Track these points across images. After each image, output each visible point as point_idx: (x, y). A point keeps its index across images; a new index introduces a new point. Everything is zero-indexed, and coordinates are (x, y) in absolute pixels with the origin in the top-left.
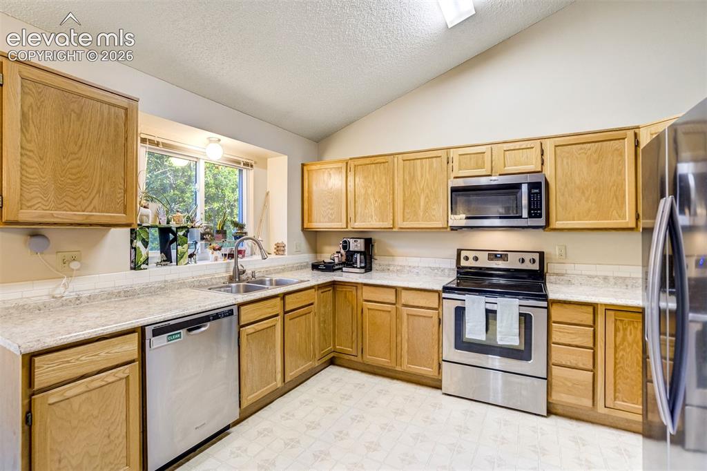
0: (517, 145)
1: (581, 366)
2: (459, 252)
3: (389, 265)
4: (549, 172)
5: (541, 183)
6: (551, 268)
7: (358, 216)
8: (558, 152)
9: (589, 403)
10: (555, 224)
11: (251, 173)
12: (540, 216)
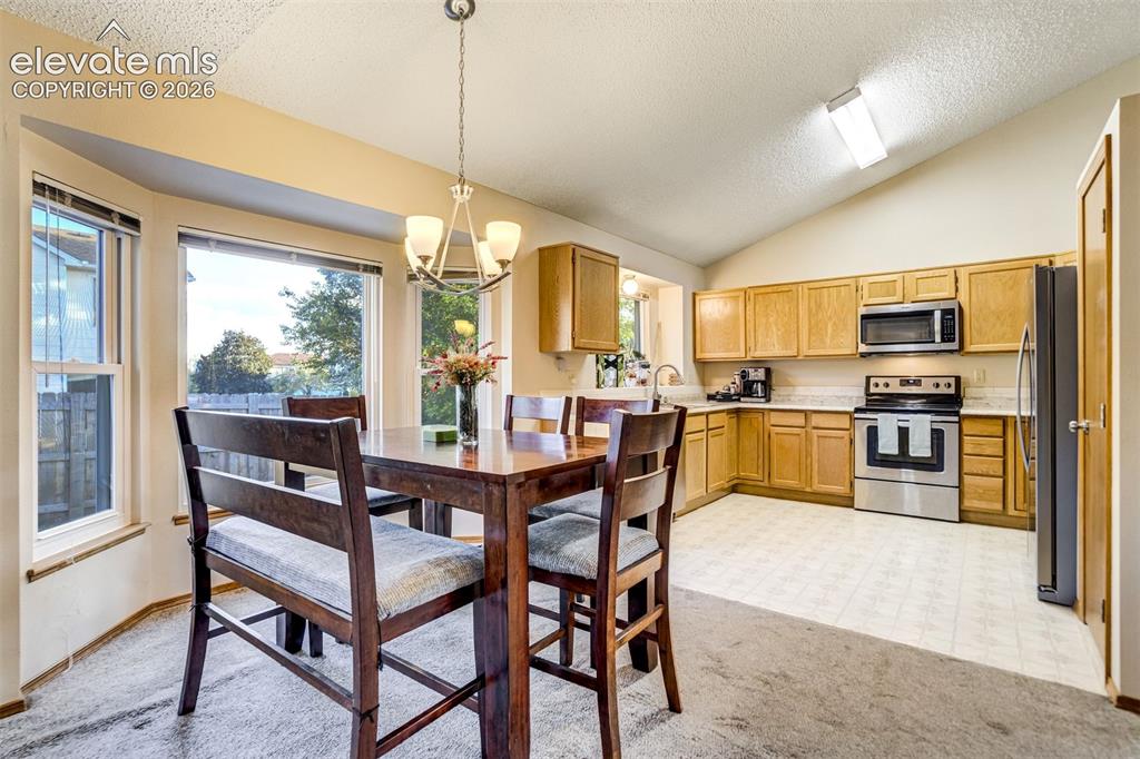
0: (930, 273)
1: (992, 473)
2: (868, 378)
3: (789, 395)
4: (963, 298)
5: (954, 309)
6: (969, 392)
7: (759, 345)
8: (973, 279)
9: (999, 506)
10: (970, 348)
11: (647, 303)
12: (954, 340)
